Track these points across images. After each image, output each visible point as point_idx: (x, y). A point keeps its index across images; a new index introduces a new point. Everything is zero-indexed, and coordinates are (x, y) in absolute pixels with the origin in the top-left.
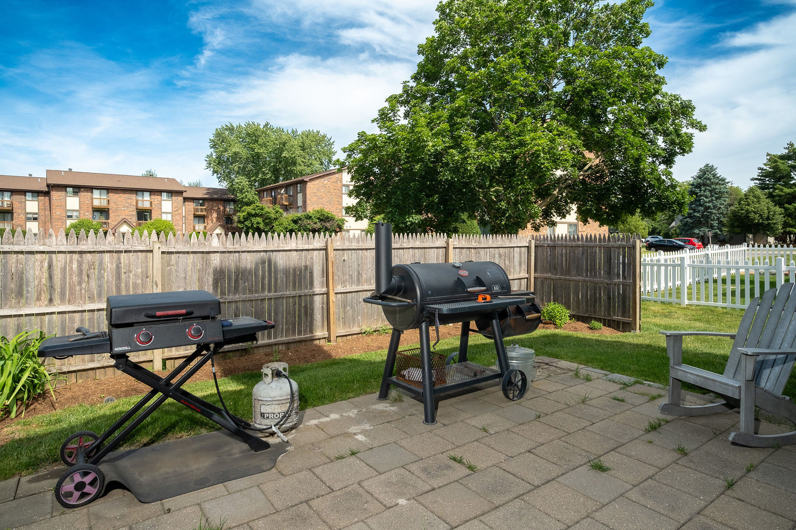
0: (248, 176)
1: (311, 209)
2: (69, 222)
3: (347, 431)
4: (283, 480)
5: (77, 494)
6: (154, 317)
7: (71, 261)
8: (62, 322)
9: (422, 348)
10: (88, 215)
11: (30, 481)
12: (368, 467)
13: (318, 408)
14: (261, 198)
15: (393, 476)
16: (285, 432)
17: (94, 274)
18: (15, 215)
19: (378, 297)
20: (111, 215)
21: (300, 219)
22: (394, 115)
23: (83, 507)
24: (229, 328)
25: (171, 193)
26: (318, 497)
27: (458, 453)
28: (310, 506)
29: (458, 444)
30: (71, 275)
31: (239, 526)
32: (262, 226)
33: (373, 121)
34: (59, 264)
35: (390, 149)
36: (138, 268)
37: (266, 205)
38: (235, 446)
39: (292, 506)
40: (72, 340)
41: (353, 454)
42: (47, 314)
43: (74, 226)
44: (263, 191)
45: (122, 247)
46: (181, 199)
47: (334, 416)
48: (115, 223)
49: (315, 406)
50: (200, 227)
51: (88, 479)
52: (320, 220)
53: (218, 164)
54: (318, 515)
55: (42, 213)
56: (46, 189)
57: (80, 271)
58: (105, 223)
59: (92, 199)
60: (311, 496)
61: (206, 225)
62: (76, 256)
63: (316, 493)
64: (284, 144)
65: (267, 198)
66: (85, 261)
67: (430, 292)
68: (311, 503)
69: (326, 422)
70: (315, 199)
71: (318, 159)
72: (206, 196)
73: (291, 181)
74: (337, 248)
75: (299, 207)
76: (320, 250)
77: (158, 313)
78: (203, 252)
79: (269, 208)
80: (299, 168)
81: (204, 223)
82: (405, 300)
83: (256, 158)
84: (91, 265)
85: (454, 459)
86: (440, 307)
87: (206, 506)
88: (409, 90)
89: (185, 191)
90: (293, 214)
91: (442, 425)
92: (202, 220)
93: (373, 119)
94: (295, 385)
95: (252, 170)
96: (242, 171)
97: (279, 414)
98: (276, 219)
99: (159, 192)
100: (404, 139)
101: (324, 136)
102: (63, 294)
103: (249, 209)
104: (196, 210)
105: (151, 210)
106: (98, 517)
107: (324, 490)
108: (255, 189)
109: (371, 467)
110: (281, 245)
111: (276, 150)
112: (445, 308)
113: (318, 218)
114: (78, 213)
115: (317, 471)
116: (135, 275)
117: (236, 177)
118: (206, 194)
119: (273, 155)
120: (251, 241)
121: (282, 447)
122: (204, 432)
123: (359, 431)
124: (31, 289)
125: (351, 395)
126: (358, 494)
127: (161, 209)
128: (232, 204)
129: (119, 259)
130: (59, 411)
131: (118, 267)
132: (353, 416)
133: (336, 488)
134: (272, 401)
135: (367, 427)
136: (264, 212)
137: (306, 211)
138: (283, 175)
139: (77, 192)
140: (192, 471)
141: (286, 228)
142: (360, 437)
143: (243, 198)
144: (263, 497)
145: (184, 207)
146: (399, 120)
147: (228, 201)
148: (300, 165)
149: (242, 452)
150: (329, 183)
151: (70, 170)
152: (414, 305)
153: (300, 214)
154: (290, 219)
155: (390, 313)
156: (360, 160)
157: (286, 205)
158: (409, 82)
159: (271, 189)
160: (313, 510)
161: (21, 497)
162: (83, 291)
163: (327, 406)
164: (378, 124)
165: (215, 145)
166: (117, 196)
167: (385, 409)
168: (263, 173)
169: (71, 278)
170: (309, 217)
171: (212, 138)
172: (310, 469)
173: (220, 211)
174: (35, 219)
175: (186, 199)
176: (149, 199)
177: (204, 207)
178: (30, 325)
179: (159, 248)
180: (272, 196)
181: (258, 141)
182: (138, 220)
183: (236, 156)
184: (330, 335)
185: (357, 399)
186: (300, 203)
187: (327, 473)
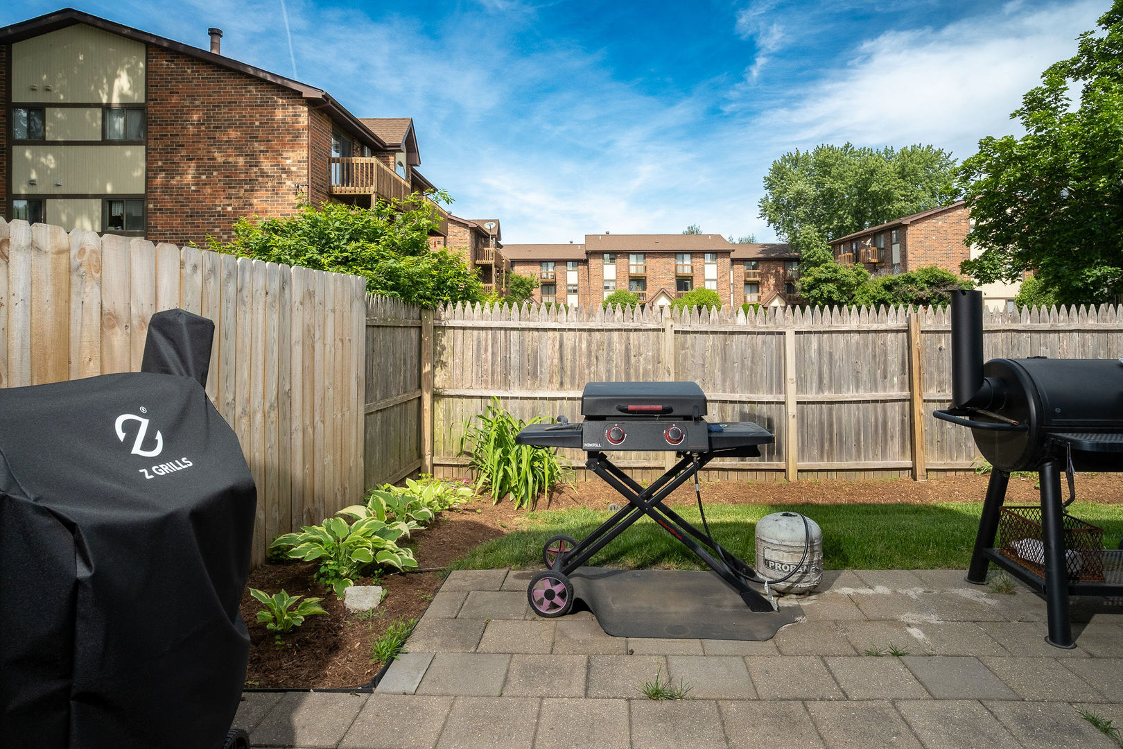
0: (818, 221)
1: (913, 268)
2: (606, 294)
3: (897, 617)
4: (779, 660)
5: (547, 602)
6: (626, 411)
7: (580, 341)
8: (572, 409)
9: (1044, 507)
10: (625, 285)
11: (516, 577)
12: (916, 681)
13: (860, 572)
14: (836, 255)
15: (957, 709)
16: (800, 594)
17: (603, 355)
18: (557, 287)
19: (955, 411)
20: (649, 284)
21: (896, 284)
22: (1056, 99)
23: (552, 619)
24: (718, 435)
25: (716, 254)
26: (822, 699)
27: (1103, 714)
28: (806, 709)
29: (1113, 699)
30: (580, 356)
31: (706, 700)
32: (835, 297)
33: (1013, 115)
34: (569, 342)
35: (1046, 158)
36: (648, 351)
37: (844, 267)
38: (728, 596)
39: (782, 700)
40: (548, 428)
41: (896, 654)
42: (559, 398)
43: (611, 299)
44: (840, 244)
45: (631, 324)
46: (728, 261)
47: (881, 589)
48: (653, 295)
49: (856, 568)
50: (752, 298)
51: (558, 589)
52: (931, 284)
53: (775, 210)
54: (815, 725)
55: (581, 285)
56: (585, 257)
57: (589, 351)
58: (642, 295)
59: (629, 266)
60: (812, 695)
61: (760, 294)
62: (585, 334)
63: (821, 694)
64: (872, 172)
65: (845, 254)
66: (594, 341)
67: (1058, 410)
68: (810, 704)
69: (867, 596)
70: (921, 251)
71: (927, 189)
72: (760, 256)
73: (883, 226)
74: (927, 329)
75: (894, 265)
76: (898, 331)
77: (631, 407)
78: (725, 333)
79: (847, 268)
80: (898, 205)
81: (758, 292)
82: (1006, 419)
83: (828, 198)
84: (601, 344)
85: (1095, 723)
86: (1078, 438)
87: (674, 661)
88: (1093, 47)
89: (733, 251)
90: (885, 277)
91: (1086, 655)
92: (755, 288)
93: (1013, 112)
94: (815, 529)
95: (823, 215)
96: (809, 218)
97: (789, 565)
98: (859, 284)
99: (701, 253)
100: (1075, 136)
101: (940, 152)
102: (573, 378)
103: (817, 272)
104: (748, 275)
105: (692, 277)
106: (563, 635)
107: (833, 692)
108: (828, 241)
109: (921, 683)
110: (835, 324)
111: (859, 183)
112: (1088, 441)
113: (927, 282)
114: (614, 283)
115: (832, 663)
116: (645, 359)
117: (800, 226)
118: (760, 253)
119: (855, 190)
120: (791, 317)
121: (790, 616)
122: (697, 569)
123: (916, 622)
124: (545, 371)
125: (921, 563)
126: (886, 717)
127: (704, 275)
128: (795, 264)
129: (628, 338)
130: (563, 510)
131: (627, 349)
132: (915, 597)
133: (854, 695)
134: (780, 546)
135: (934, 619)
136: (838, 276)
137: (906, 271)
138: (871, 217)
139: (614, 259)
140: (670, 613)
141: (874, 297)
142: (916, 633)
143: (809, 256)
144: (745, 673)
145: (732, 272)
146: (1067, 105)
147: (788, 261)
148: (898, 200)
149: (736, 606)
150: (945, 225)
151: (607, 233)
152: (1025, 430)
153: (896, 276)
154: (880, 283)
155: (984, 442)
156: (987, 183)
157: (875, 263)
158: (1093, 32)
159: (851, 240)
160: (810, 715)
161: (505, 590)
162: (592, 375)
163: (876, 572)
164: (1023, 118)
165: (771, 185)
166: (654, 260)
167: (975, 599)
168: (840, 218)
169: (580, 360)
170: (910, 280)
171: (768, 175)
172: (822, 657)
173: (779, 275)
174: (575, 291)
175: (734, 261)
176: (689, 263)
177: (758, 271)
178: (544, 410)
179: (672, 326)
180: (852, 251)
181: (830, 172)
182: (678, 290)
183: (799, 198)
184: (914, 464)
185: (929, 572)
186: (896, 259)
187: (846, 670)
